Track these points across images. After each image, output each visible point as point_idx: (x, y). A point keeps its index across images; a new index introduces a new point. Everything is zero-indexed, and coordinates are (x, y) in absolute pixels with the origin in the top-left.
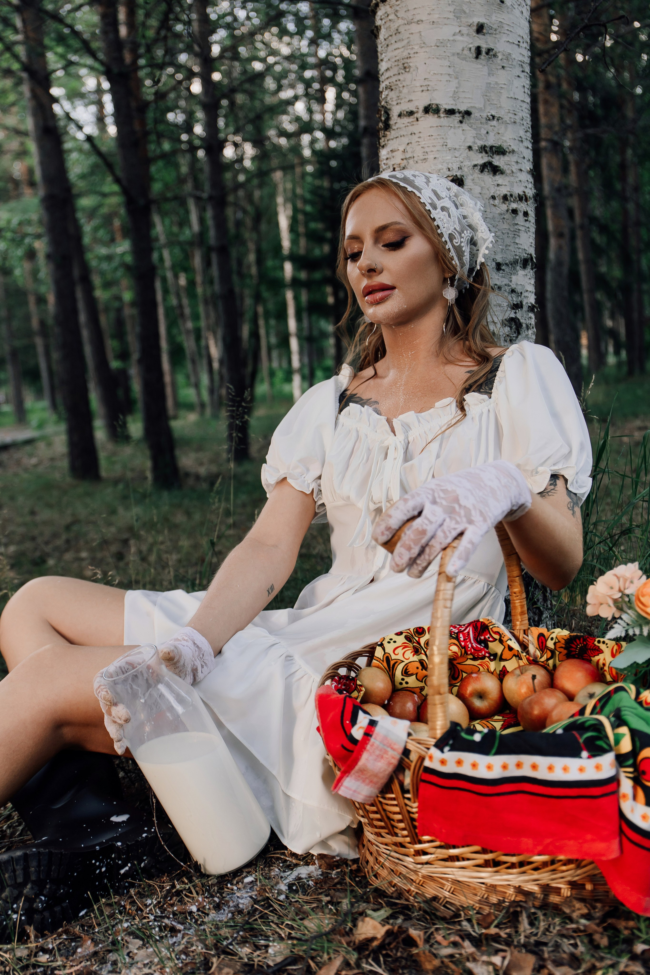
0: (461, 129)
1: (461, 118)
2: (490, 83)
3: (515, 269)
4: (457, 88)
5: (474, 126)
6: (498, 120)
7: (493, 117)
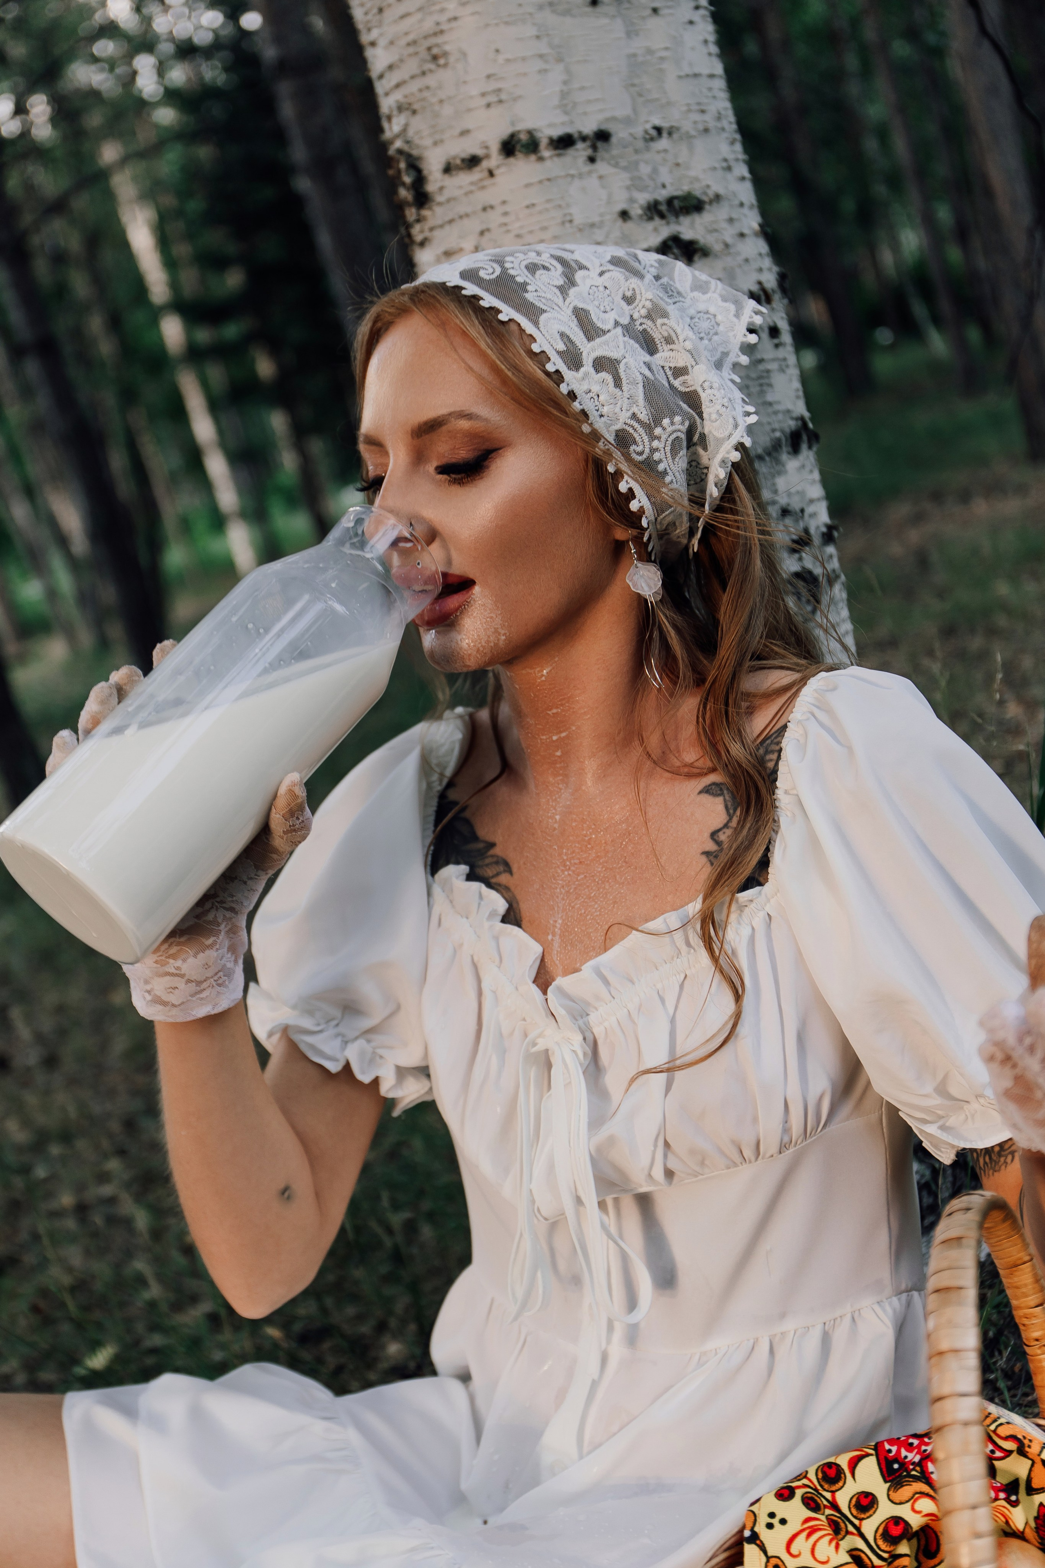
0: (595, 175)
1: (589, 152)
2: (634, 55)
3: (778, 462)
4: (565, 83)
5: (623, 163)
6: (670, 134)
7: (659, 130)
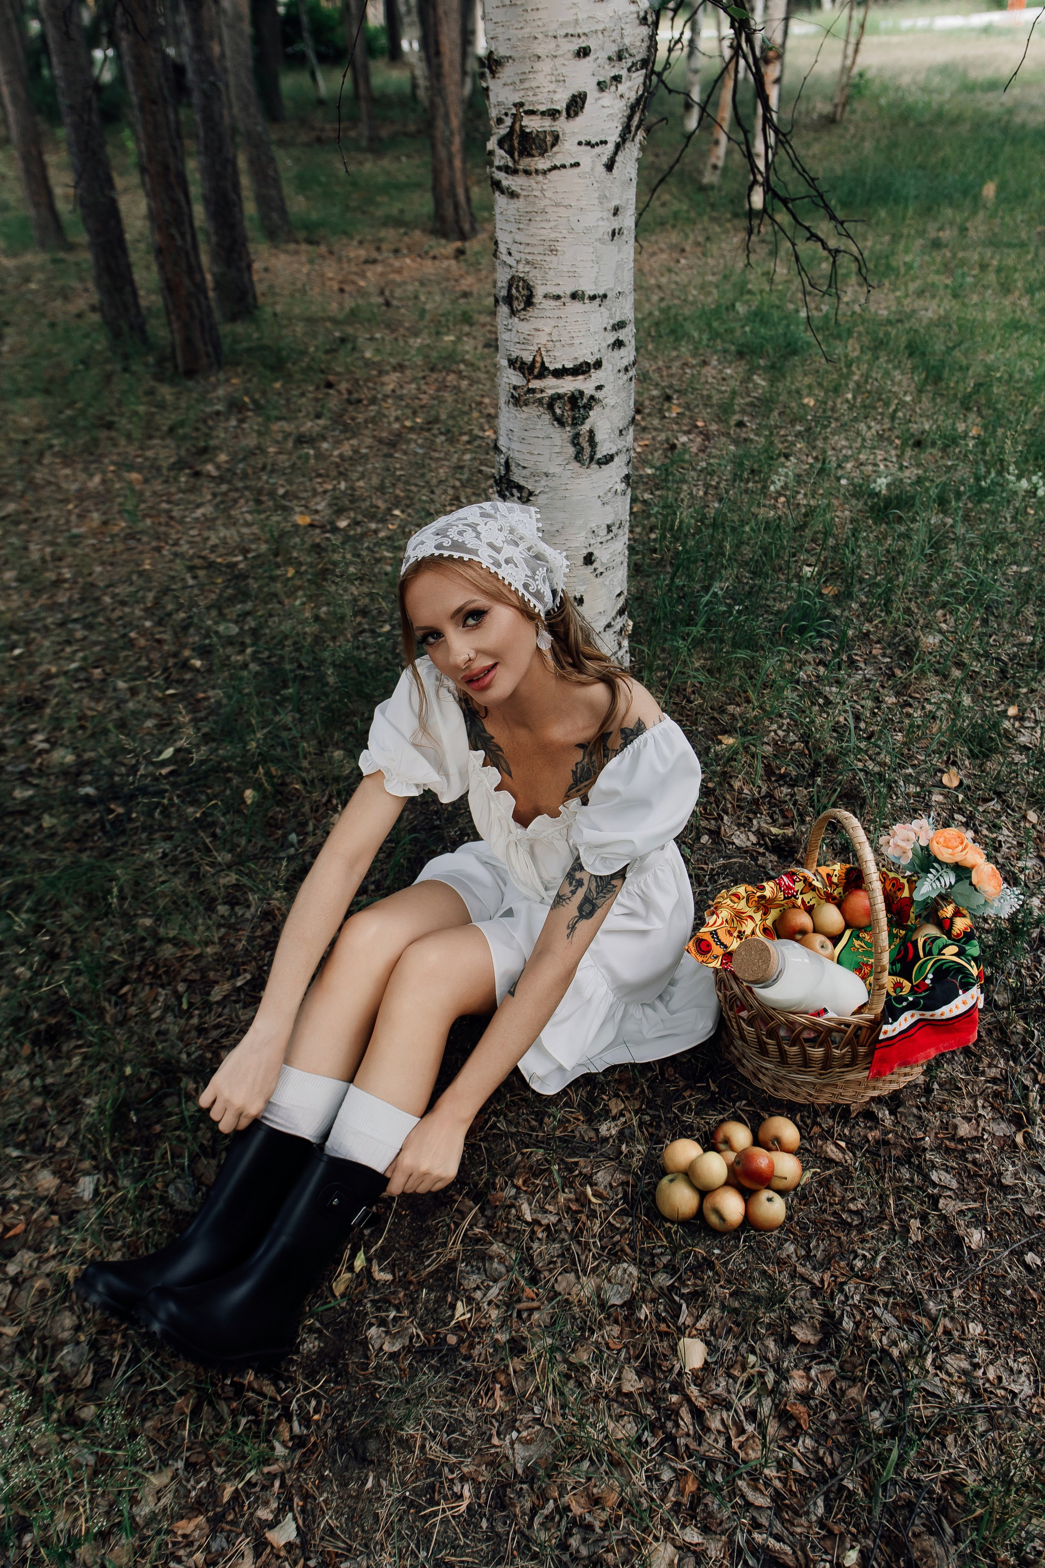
0: (599, 312)
1: (599, 302)
2: (618, 260)
4: (597, 273)
5: (608, 307)
6: (620, 295)
7: (617, 293)
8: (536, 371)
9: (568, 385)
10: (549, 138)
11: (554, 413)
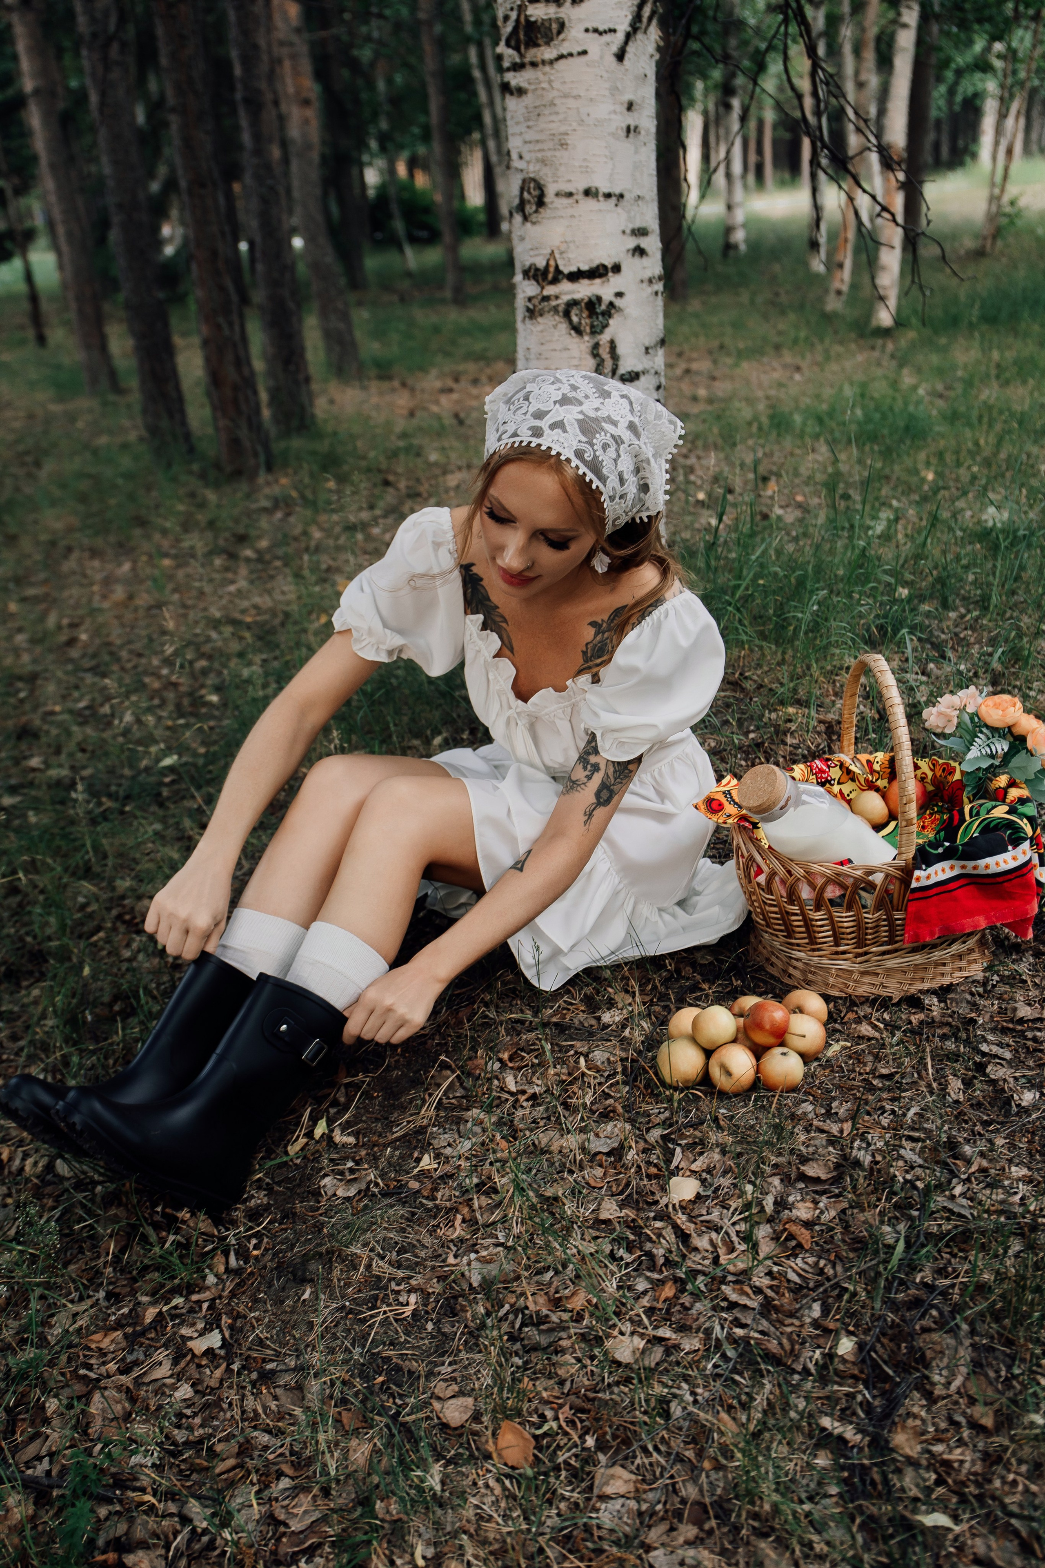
0: (616, 212)
1: (616, 202)
2: (636, 162)
4: (612, 169)
5: (626, 209)
6: (641, 199)
7: (638, 197)
8: (550, 276)
9: (584, 290)
10: (555, 26)
11: (570, 321)
